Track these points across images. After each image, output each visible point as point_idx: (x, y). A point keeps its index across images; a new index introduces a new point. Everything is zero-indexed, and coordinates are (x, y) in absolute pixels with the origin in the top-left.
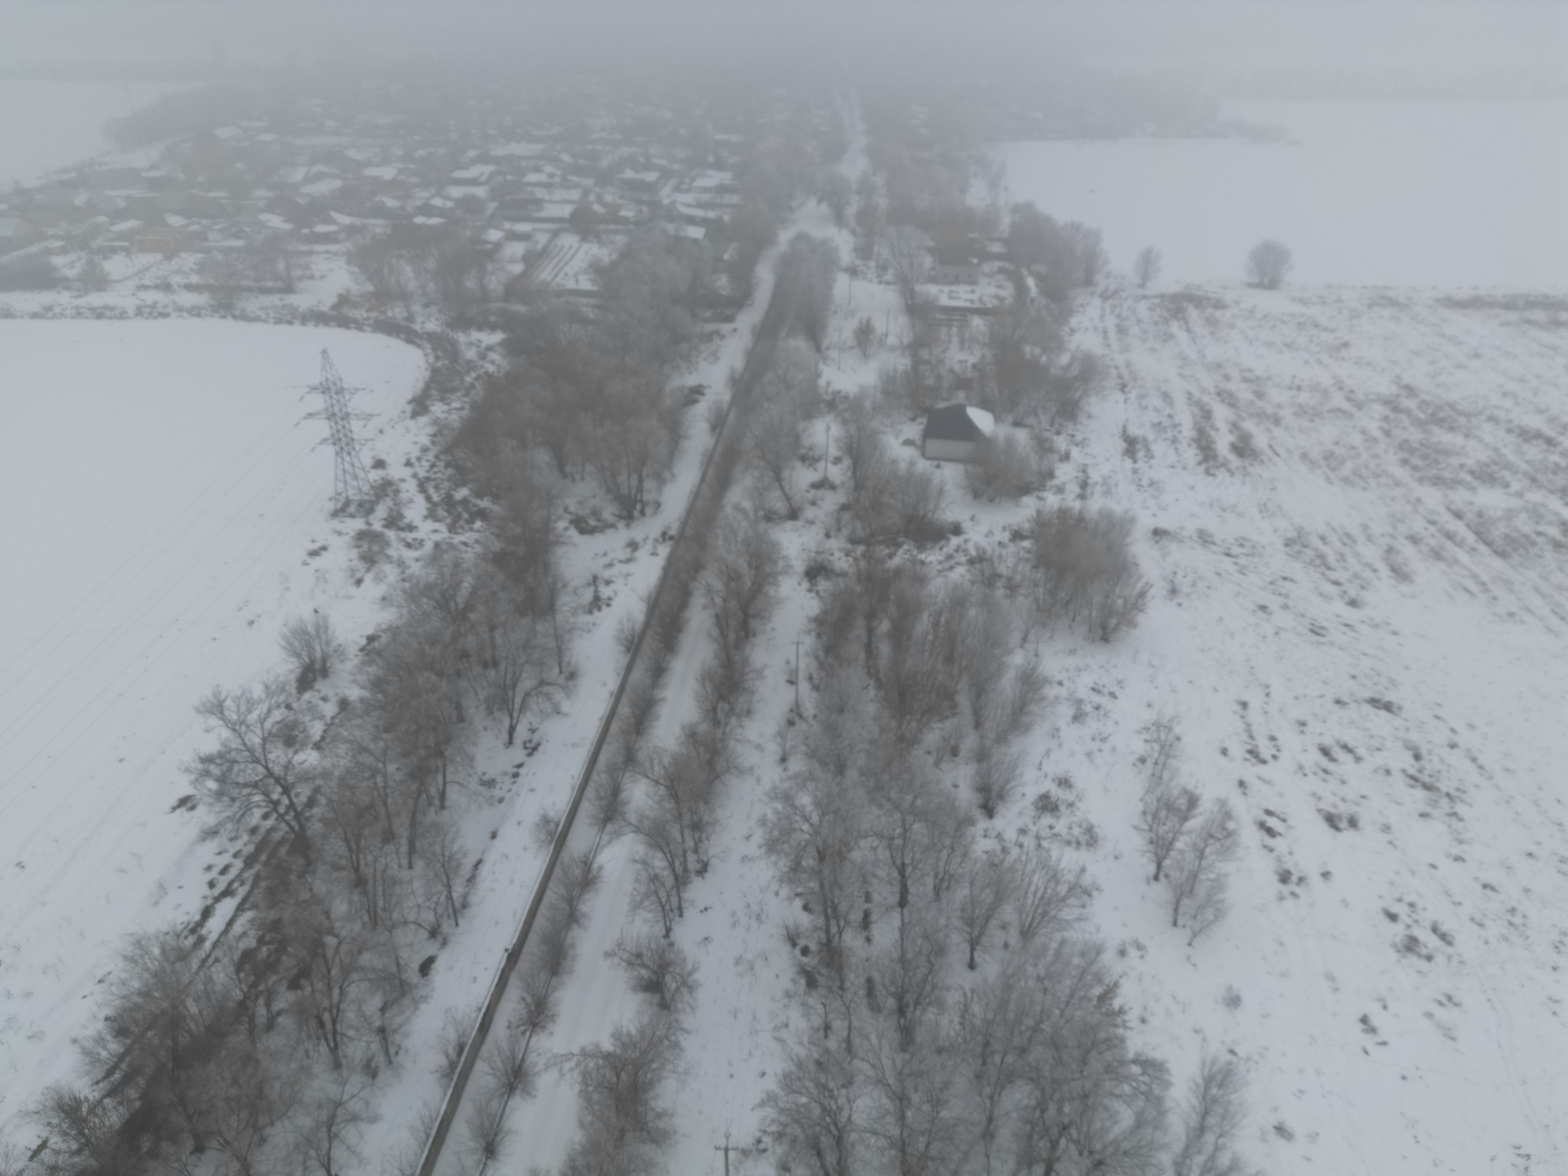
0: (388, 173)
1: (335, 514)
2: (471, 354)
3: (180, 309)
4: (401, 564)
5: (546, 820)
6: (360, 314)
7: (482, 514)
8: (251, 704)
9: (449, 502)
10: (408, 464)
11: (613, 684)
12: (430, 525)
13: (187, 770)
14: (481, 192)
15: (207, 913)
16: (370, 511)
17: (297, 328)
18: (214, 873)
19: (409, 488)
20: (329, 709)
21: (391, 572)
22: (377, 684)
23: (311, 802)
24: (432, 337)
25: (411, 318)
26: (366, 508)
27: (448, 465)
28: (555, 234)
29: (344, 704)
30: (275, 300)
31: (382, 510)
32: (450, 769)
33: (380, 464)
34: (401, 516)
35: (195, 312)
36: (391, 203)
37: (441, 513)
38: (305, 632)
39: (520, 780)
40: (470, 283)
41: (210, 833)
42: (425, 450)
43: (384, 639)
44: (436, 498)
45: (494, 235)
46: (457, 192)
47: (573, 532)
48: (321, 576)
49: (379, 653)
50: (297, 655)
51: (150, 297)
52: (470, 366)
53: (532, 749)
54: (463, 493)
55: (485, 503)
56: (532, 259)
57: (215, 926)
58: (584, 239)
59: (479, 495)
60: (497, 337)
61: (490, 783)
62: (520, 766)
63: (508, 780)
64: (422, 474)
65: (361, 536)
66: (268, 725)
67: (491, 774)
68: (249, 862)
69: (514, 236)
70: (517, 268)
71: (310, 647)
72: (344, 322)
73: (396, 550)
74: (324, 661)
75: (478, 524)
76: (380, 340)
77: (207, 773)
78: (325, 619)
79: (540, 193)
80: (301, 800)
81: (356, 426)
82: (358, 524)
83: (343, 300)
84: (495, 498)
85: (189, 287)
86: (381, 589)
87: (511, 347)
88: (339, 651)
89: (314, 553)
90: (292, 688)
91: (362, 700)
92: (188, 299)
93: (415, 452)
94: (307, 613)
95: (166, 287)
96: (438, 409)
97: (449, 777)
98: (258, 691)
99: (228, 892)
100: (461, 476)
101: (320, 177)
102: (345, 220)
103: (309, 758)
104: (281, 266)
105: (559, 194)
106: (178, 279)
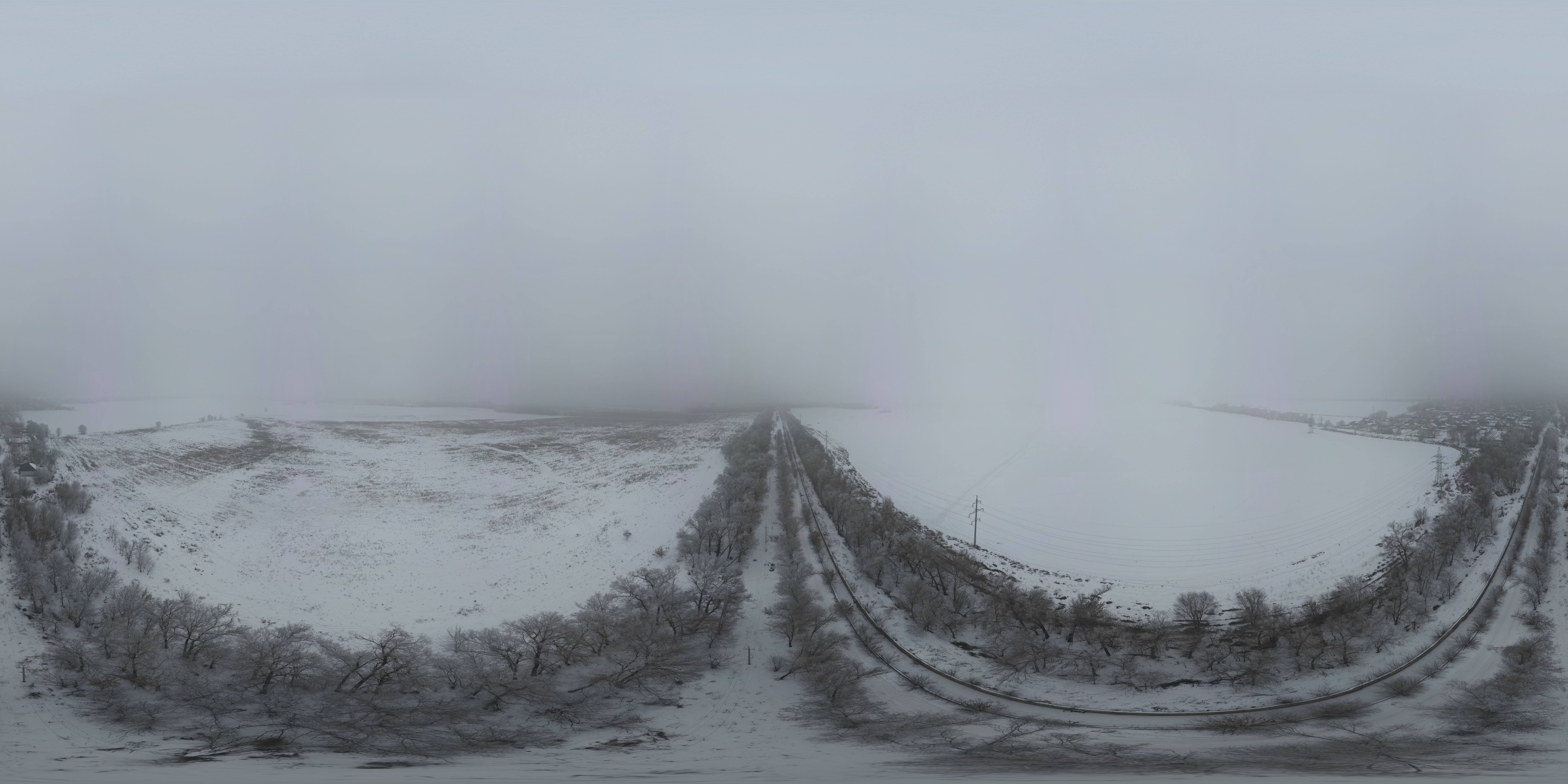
0: (1457, 417)
1: (1434, 486)
2: (1471, 453)
3: (1412, 440)
4: (1448, 499)
5: (1485, 574)
6: (1448, 443)
7: (1471, 490)
8: (1401, 527)
9: (1463, 486)
10: (1453, 476)
11: (1508, 537)
12: (1457, 491)
13: (1382, 538)
14: (1476, 420)
15: (1374, 574)
16: (1443, 486)
17: (1434, 445)
18: (1380, 565)
19: (1453, 482)
20: (1422, 532)
21: (1445, 501)
22: (1437, 530)
23: (1411, 555)
24: (1463, 449)
25: (1459, 444)
26: (1441, 485)
27: (1463, 477)
28: (1492, 429)
29: (1426, 532)
30: (1431, 439)
31: (1445, 486)
32: (1455, 556)
33: (1446, 475)
34: (1450, 488)
35: (1415, 441)
36: (1458, 422)
37: (1460, 488)
38: (1420, 512)
39: (1477, 561)
40: (1473, 438)
41: (1382, 555)
42: (1458, 473)
43: (1440, 518)
44: (1459, 485)
45: (1478, 428)
46: (1471, 420)
47: (1495, 495)
48: (1427, 499)
49: (1439, 521)
50: (1417, 517)
51: (1407, 437)
52: (1471, 455)
53: (1482, 553)
54: (1467, 484)
55: (1472, 487)
56: (1486, 434)
57: (1375, 577)
58: (1498, 430)
59: (1471, 485)
60: (1478, 449)
61: (1467, 561)
62: (1478, 557)
63: (1473, 561)
64: (1456, 479)
65: (1439, 491)
66: (1404, 534)
67: (1467, 558)
68: (1390, 565)
69: (1482, 429)
70: (1483, 435)
71: (1421, 516)
72: (1444, 445)
73: (1447, 496)
74: (1424, 520)
75: (1470, 492)
76: (1451, 448)
77: (1385, 541)
78: (1426, 510)
79: (1488, 421)
80: (1408, 553)
81: (1443, 465)
82: (1439, 489)
83: (1445, 440)
84: (1475, 486)
85: (1415, 436)
86: (1442, 505)
87: (1480, 451)
88: (1428, 519)
89: (1427, 494)
90: (1414, 524)
91: (1431, 533)
92: (1414, 438)
93: (1455, 474)
94: (1422, 508)
95: (1411, 436)
96: (1462, 464)
97: (1454, 558)
98: (1404, 525)
99: (1382, 571)
100: (1466, 480)
101: (1444, 417)
102: (1448, 425)
103: (1414, 545)
104: (1433, 433)
105: (1492, 421)
106: (1414, 434)
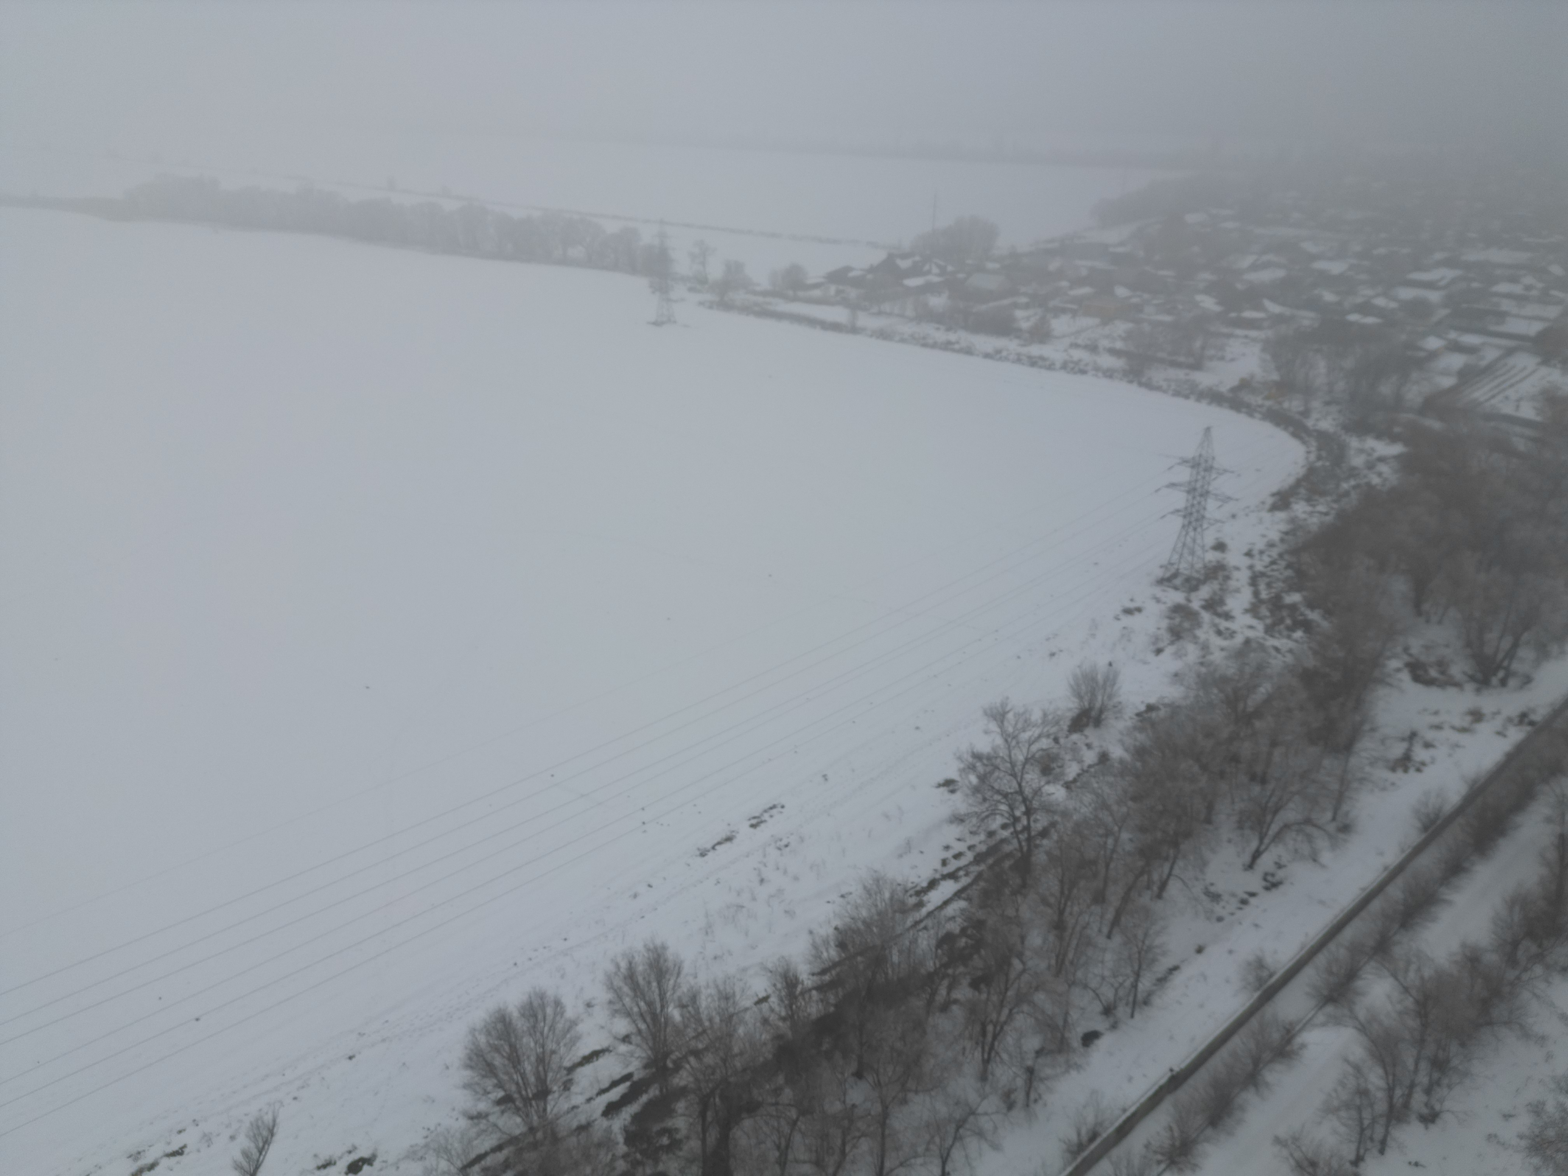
0: (1336, 268)
1: (1161, 582)
2: (1358, 461)
3: (1097, 369)
4: (1205, 648)
5: (1260, 964)
6: (1255, 400)
7: (1307, 626)
8: (1028, 724)
9: (1276, 603)
10: (1249, 554)
12: (1248, 620)
13: (960, 758)
14: (1434, 297)
15: (933, 884)
16: (1195, 589)
17: (1191, 403)
18: (949, 854)
19: (1241, 578)
20: (1090, 757)
21: (1192, 652)
22: (1140, 752)
23: (1044, 833)
24: (1322, 436)
25: (1306, 413)
26: (1192, 585)
27: (1289, 566)
28: (1510, 352)
29: (1104, 758)
30: (1181, 374)
31: (1205, 592)
32: (1180, 863)
33: (1220, 547)
34: (1222, 602)
35: (1109, 374)
36: (1329, 297)
37: (1264, 611)
38: (1094, 679)
39: (1247, 909)
40: (1386, 389)
41: (957, 819)
42: (1271, 545)
43: (1162, 713)
44: (1264, 595)
45: (1433, 343)
46: (1406, 294)
47: (1405, 676)
48: (1126, 634)
49: (1153, 724)
50: (1080, 697)
51: (1077, 354)
52: (1353, 472)
53: (1272, 884)
54: (1294, 598)
55: (1314, 616)
56: (1467, 376)
57: (935, 898)
58: (1545, 362)
59: (1311, 606)
60: (1396, 449)
61: (1215, 897)
62: (1253, 895)
63: (1234, 903)
64: (1259, 567)
65: (1177, 609)
66: (1034, 748)
67: (1219, 888)
68: (979, 859)
69: (1456, 348)
70: (1447, 382)
71: (1093, 694)
72: (1236, 405)
73: (1205, 633)
74: (1101, 711)
75: (1299, 634)
76: (1268, 428)
77: (972, 768)
78: (1116, 675)
79: (1506, 305)
80: (1037, 827)
81: (1211, 505)
82: (1178, 597)
83: (1245, 385)
84: (1328, 613)
85: (1113, 352)
86: (1176, 665)
87: (1406, 463)
88: (1118, 710)
89: (1128, 612)
90: (1065, 725)
91: (1121, 761)
92: (1107, 361)
93: (1260, 545)
94: (1102, 662)
95: (1093, 348)
96: (1300, 508)
97: (1176, 871)
98: (1037, 716)
99: (953, 876)
100: (1298, 581)
101: (1266, 265)
102: (1275, 308)
103: (1056, 793)
104: (1198, 344)
105: (1531, 309)
106: (1105, 343)
